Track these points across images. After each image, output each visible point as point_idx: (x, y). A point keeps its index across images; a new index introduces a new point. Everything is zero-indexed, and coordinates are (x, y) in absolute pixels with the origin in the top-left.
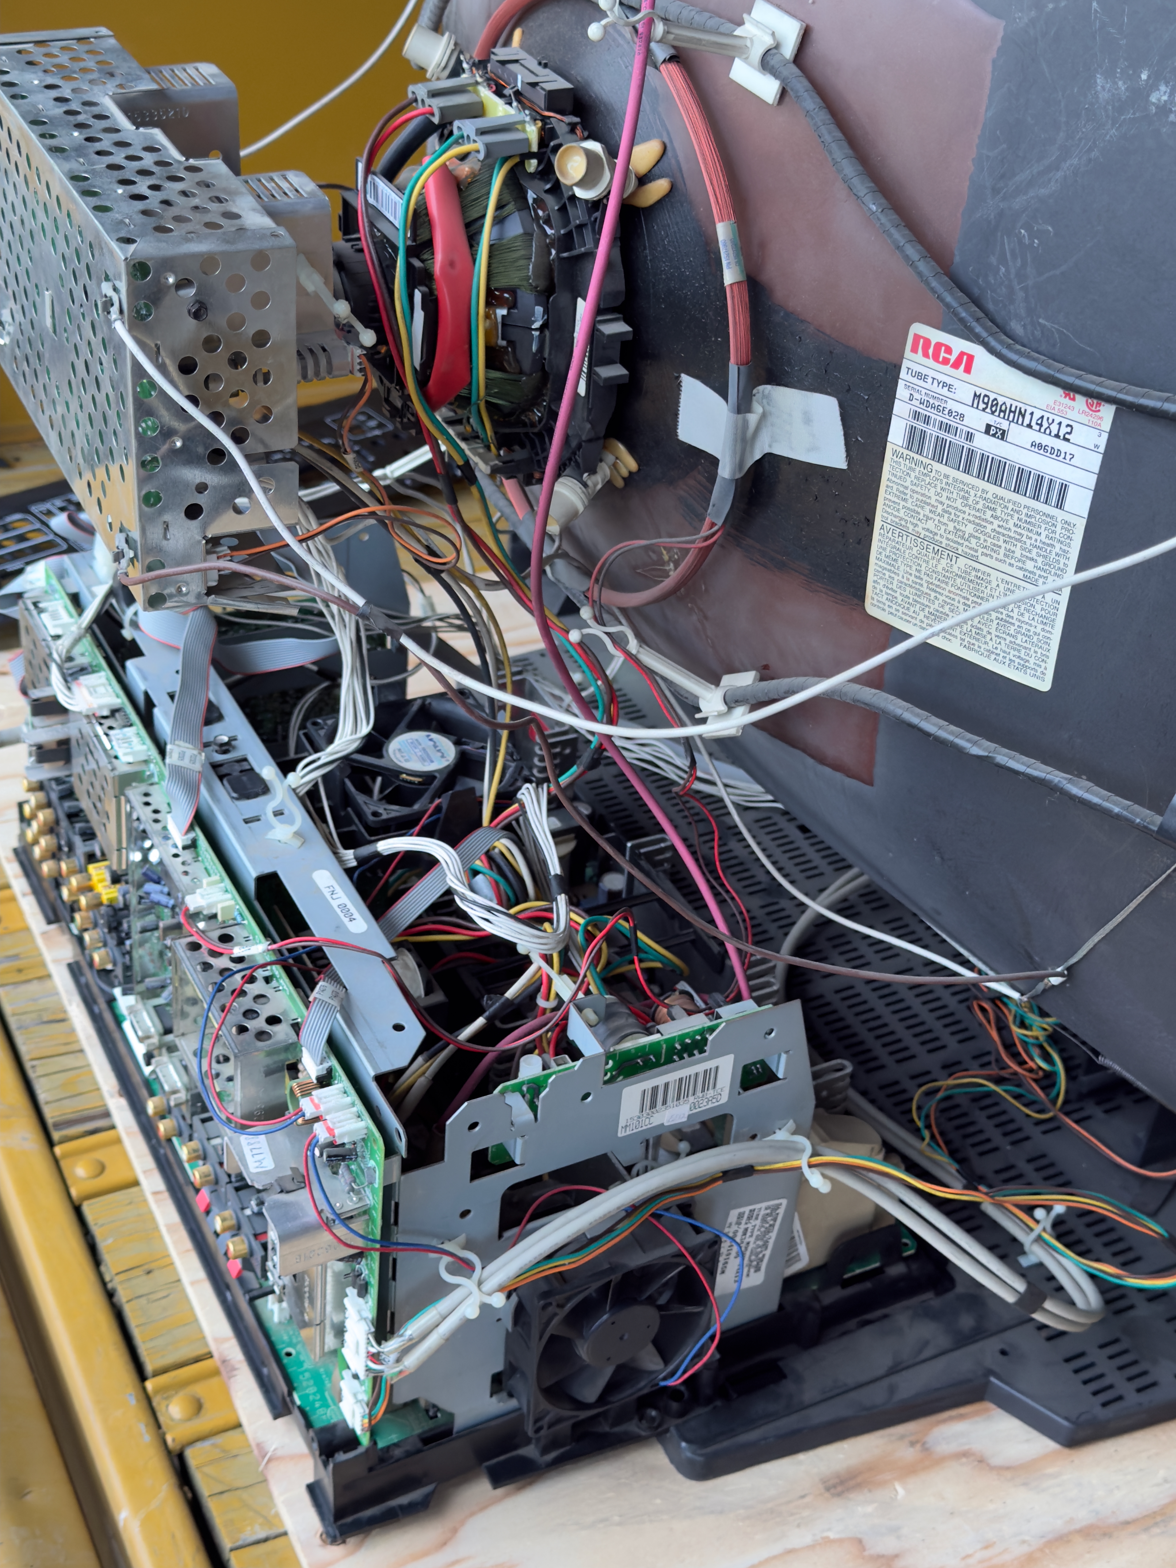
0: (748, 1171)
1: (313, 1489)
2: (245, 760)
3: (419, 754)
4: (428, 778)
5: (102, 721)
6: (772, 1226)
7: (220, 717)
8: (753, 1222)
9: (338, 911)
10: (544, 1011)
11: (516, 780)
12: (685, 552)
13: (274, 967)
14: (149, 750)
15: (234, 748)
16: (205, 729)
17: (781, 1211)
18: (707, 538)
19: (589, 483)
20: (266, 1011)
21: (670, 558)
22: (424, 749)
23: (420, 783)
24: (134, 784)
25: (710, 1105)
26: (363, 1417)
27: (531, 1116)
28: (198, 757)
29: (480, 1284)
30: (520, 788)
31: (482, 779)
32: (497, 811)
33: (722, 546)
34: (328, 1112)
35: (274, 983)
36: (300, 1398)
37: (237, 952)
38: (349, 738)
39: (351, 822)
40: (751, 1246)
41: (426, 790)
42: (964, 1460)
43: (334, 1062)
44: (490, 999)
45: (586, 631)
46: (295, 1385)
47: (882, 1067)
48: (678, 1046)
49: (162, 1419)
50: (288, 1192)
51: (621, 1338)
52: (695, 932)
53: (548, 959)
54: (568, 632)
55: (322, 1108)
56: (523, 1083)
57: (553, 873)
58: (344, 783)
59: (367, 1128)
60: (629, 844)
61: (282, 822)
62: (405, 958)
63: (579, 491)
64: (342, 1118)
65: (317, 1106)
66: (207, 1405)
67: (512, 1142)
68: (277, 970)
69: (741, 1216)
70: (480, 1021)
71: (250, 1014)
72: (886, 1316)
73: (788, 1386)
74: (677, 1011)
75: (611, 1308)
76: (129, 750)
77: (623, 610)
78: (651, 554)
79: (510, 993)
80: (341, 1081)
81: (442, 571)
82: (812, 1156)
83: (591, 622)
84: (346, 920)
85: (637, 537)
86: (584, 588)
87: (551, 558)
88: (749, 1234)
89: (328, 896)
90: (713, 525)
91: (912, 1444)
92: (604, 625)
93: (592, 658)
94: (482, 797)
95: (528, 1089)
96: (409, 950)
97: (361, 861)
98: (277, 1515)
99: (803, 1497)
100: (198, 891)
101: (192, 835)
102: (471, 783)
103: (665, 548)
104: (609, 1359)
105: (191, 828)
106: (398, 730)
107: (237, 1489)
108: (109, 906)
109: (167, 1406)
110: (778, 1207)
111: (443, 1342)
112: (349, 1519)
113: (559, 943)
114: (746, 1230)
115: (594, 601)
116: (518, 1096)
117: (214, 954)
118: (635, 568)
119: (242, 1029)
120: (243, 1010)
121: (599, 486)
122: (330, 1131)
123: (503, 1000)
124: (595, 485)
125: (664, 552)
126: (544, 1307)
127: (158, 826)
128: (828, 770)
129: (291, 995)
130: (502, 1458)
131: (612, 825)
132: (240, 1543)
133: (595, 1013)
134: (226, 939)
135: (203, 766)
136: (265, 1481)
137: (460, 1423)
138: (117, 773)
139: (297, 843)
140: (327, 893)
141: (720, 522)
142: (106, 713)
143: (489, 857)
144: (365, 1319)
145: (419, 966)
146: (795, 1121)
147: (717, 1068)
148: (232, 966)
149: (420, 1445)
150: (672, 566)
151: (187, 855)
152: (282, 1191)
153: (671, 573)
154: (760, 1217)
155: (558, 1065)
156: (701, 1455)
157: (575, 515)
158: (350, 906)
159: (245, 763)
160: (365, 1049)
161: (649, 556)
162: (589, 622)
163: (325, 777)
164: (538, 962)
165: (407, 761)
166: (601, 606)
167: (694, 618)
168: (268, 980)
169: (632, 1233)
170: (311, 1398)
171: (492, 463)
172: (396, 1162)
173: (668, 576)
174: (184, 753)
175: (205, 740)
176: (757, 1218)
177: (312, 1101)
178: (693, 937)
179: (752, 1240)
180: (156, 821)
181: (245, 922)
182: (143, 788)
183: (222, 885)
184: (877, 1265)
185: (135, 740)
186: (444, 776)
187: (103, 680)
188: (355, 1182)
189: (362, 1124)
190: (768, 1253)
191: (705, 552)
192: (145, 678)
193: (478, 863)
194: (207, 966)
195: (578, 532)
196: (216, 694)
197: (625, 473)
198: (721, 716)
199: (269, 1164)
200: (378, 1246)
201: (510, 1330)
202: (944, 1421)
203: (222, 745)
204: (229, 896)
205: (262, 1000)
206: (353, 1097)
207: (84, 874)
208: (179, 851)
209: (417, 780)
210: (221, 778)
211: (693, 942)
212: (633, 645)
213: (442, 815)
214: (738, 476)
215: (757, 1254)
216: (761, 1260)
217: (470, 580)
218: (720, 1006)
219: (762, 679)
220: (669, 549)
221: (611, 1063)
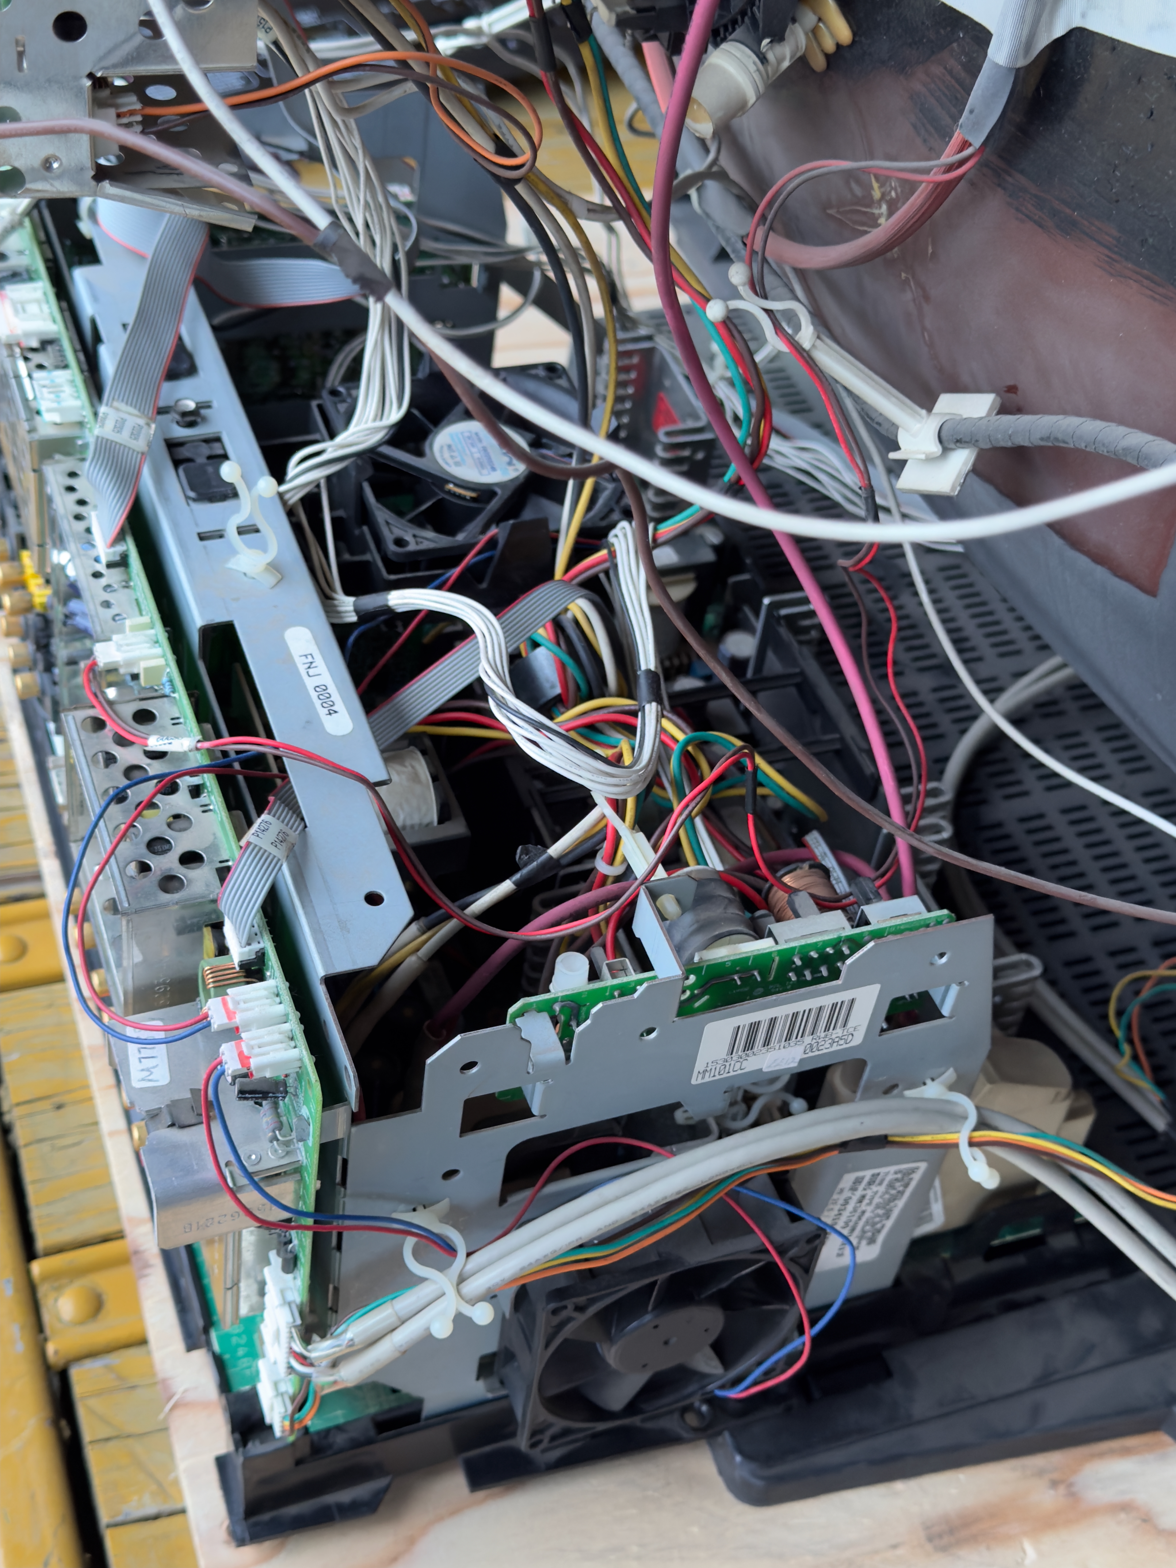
0: (881, 1141)
1: (222, 1463)
2: (218, 439)
3: (477, 455)
4: (486, 493)
5: (30, 355)
6: (901, 1193)
7: (192, 370)
8: (874, 1188)
9: (314, 695)
10: (605, 877)
11: (611, 511)
12: (910, 187)
13: (205, 775)
14: (83, 408)
15: (204, 419)
16: (167, 386)
17: (917, 1177)
18: (950, 168)
19: (770, 56)
20: (182, 843)
21: (883, 195)
22: (485, 449)
23: (473, 499)
24: (58, 457)
25: (835, 1048)
26: (284, 1418)
27: (561, 1054)
28: (144, 431)
29: (462, 1279)
30: (613, 526)
31: (561, 501)
32: (579, 553)
33: (972, 184)
34: (248, 1026)
35: (203, 799)
36: (220, 1339)
37: (155, 743)
38: (371, 424)
39: (365, 549)
40: (868, 1215)
41: (478, 511)
42: (1123, 1516)
43: (267, 944)
44: (526, 852)
45: (734, 304)
46: (215, 1318)
47: (1071, 934)
48: (798, 962)
49: (46, 1317)
50: (182, 1127)
51: (666, 1343)
52: (842, 740)
53: (618, 806)
54: (708, 300)
55: (238, 1020)
56: (555, 1000)
57: (643, 667)
58: (361, 489)
59: (301, 1060)
60: (766, 601)
61: (250, 546)
62: (415, 764)
63: (752, 68)
64: (267, 1039)
65: (230, 1015)
66: (110, 1304)
67: (530, 1086)
68: (209, 780)
69: (858, 1181)
70: (506, 887)
71: (157, 845)
72: (1039, 1300)
73: (893, 1389)
74: (803, 901)
75: (654, 1309)
76: (55, 405)
77: (801, 274)
78: (854, 185)
79: (556, 850)
80: (273, 976)
81: (517, 181)
82: (976, 1129)
83: (745, 291)
84: (322, 712)
85: (836, 156)
86: (743, 232)
87: (696, 179)
88: (866, 1201)
89: (302, 669)
90: (965, 144)
91: (1054, 1484)
92: (765, 297)
93: (740, 345)
94: (558, 531)
95: (562, 1008)
96: (424, 753)
97: (364, 617)
98: (176, 1483)
99: (895, 1547)
100: (115, 637)
101: (120, 548)
102: (548, 505)
103: (877, 178)
104: (644, 1366)
105: (120, 537)
106: (451, 416)
107: (129, 1436)
108: (39, 615)
109: (56, 1300)
110: (913, 1171)
111: (397, 1355)
112: (266, 1517)
113: (635, 784)
114: (863, 1197)
115: (753, 252)
116: (544, 1020)
117: (122, 741)
118: (825, 206)
119: (144, 868)
120: (149, 836)
121: (786, 64)
122: (244, 1059)
123: (543, 857)
124: (780, 61)
125: (875, 185)
126: (555, 1312)
127: (80, 526)
128: (1083, 561)
129: (222, 823)
130: (487, 1449)
131: (748, 561)
132: (120, 1518)
133: (678, 901)
134: (144, 717)
135: (149, 445)
136: (165, 1429)
137: (430, 1407)
138: (36, 436)
139: (271, 580)
140: (301, 665)
141: (977, 142)
142: (35, 344)
143: (557, 625)
144: (289, 1304)
145: (435, 779)
146: (956, 1070)
147: (853, 1001)
148: (144, 762)
149: (372, 1432)
150: (884, 207)
151: (113, 577)
152: (172, 1125)
153: (882, 221)
154: (886, 1183)
155: (614, 976)
156: (762, 1478)
157: (741, 107)
158: (332, 689)
159: (217, 445)
160: (316, 931)
161: (851, 190)
162: (740, 289)
163: (329, 478)
164: (603, 809)
165: (457, 464)
166: (764, 260)
167: (908, 296)
168: (196, 791)
169: (700, 1216)
170: (234, 1340)
171: (619, 10)
172: (342, 1114)
173: (877, 225)
174: (124, 421)
175: (162, 403)
176: (880, 1184)
177: (225, 1004)
178: (837, 746)
179: (869, 1209)
180: (78, 517)
181: (176, 695)
182: (70, 464)
183: (152, 632)
184: (1036, 1231)
185: (68, 390)
186: (508, 493)
187: (39, 294)
188: (280, 1130)
189: (294, 1053)
190: (889, 1224)
191: (942, 191)
192: (95, 298)
193: (541, 631)
194: (110, 759)
195: (746, 140)
196: (192, 333)
197: (829, 46)
198: (930, 459)
199: (162, 1076)
200: (310, 1222)
201: (507, 1315)
202: (1101, 1455)
203: (184, 414)
204: (158, 651)
205: (180, 824)
206: (286, 1006)
207: (16, 564)
208: (101, 568)
209: (469, 494)
210: (177, 463)
211: (837, 752)
212: (806, 335)
213: (497, 553)
214: (1021, 63)
215: (874, 1224)
216: (879, 1231)
217: (563, 200)
218: (868, 901)
219: (1004, 409)
220: (883, 180)
221: (692, 978)
